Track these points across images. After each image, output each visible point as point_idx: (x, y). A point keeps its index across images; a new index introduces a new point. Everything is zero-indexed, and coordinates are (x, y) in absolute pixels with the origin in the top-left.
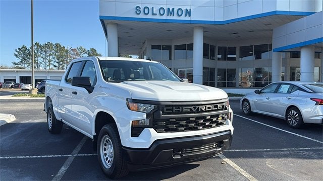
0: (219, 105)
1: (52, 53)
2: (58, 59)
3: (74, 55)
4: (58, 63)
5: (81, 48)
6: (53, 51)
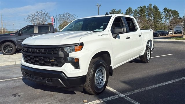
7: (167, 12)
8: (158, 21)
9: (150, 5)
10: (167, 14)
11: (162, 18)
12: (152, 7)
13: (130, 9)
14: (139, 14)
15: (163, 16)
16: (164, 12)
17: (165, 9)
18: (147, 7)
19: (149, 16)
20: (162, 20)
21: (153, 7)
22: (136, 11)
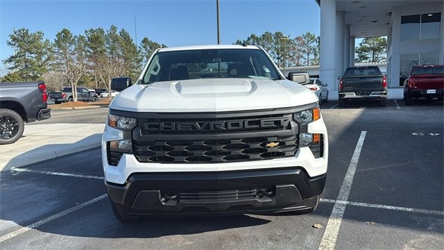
0: (263, 121)
1: (270, 46)
2: (278, 54)
3: (299, 45)
4: (278, 58)
5: (308, 34)
6: (272, 44)
7: (150, 48)
8: (133, 67)
9: (114, 28)
10: (149, 52)
11: (141, 60)
12: (118, 33)
13: (66, 32)
14: (91, 48)
15: (143, 57)
16: (144, 47)
17: (145, 41)
18: (106, 33)
19: (112, 53)
20: (142, 65)
21: (120, 33)
22: (82, 38)
